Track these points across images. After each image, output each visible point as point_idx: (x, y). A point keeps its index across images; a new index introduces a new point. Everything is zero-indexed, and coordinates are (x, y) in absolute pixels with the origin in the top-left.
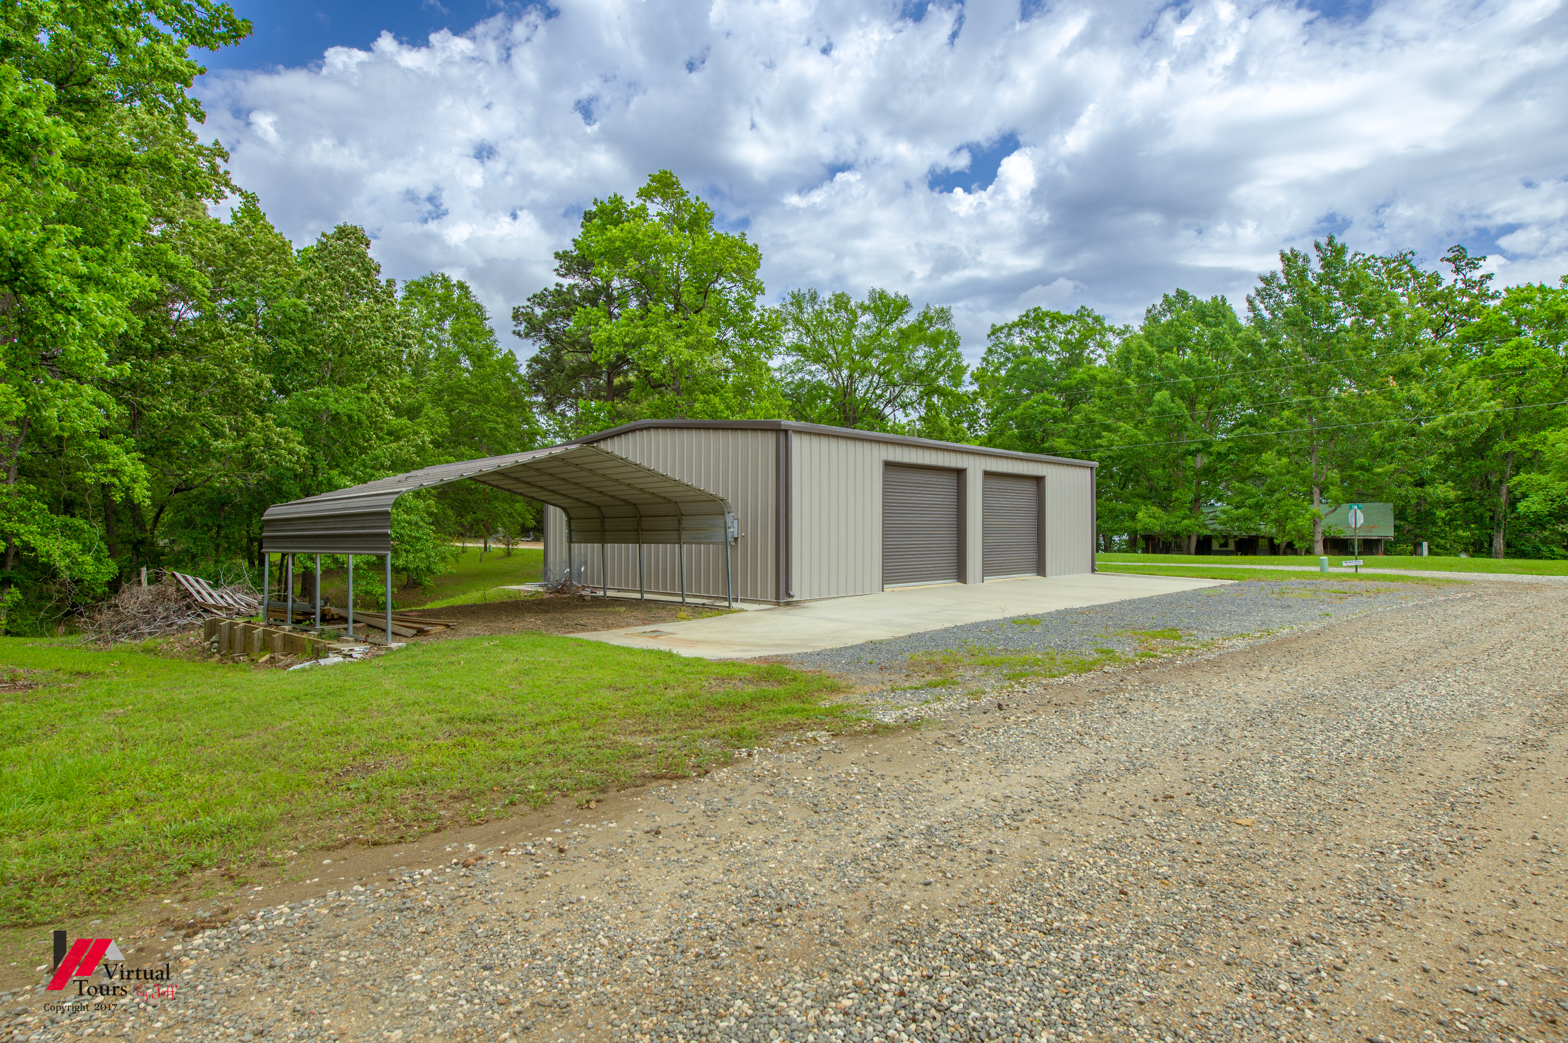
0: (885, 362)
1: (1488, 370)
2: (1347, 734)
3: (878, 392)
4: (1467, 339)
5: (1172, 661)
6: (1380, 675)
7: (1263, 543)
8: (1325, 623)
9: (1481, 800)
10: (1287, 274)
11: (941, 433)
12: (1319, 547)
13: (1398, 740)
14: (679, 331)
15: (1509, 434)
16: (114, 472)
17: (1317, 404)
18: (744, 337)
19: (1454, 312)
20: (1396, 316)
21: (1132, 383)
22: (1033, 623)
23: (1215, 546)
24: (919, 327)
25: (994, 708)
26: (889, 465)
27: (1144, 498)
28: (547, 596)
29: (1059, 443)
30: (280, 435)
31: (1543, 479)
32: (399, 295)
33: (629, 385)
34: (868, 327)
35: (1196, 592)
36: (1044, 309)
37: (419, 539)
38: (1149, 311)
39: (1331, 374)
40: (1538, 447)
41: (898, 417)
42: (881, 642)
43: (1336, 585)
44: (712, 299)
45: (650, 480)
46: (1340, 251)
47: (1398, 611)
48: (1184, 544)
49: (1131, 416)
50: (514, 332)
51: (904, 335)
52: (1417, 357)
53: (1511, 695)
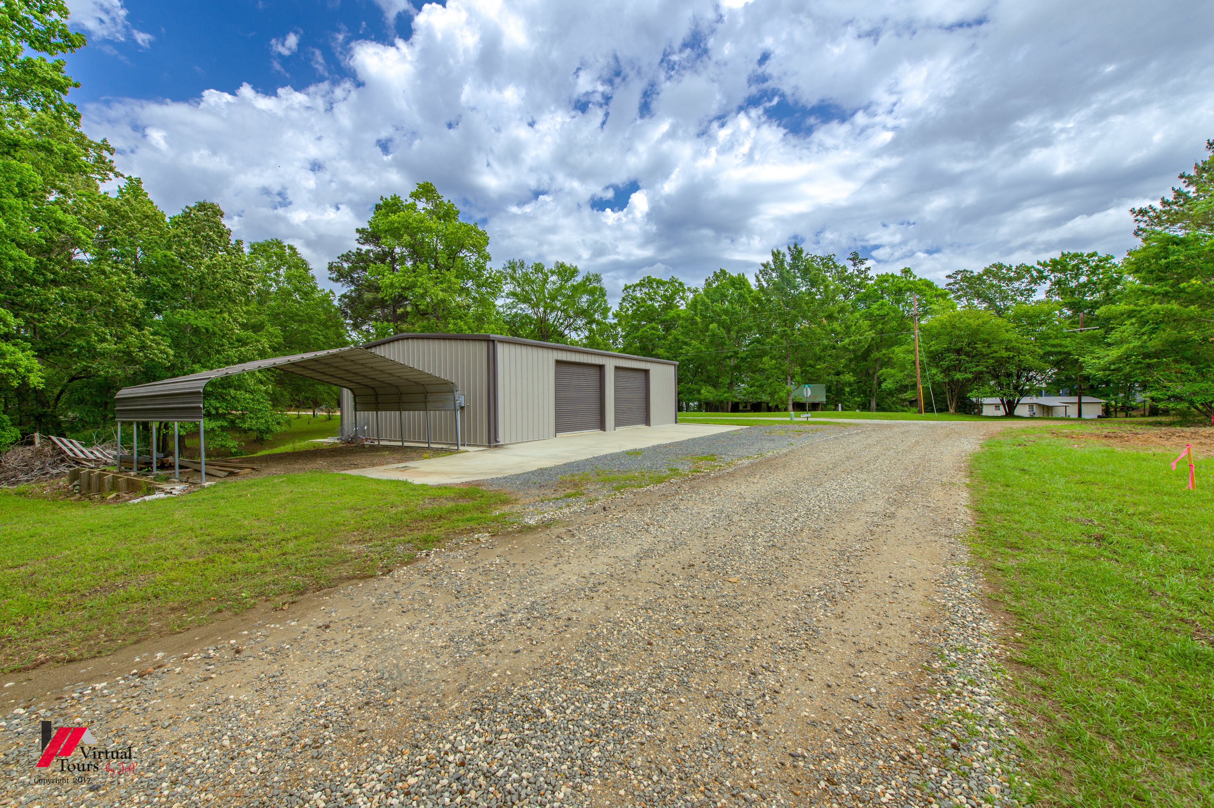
0: (564, 304)
1: (869, 317)
2: (796, 515)
3: (561, 321)
4: (859, 300)
5: (708, 474)
6: (815, 478)
7: (764, 405)
8: (790, 449)
9: (863, 553)
10: (774, 262)
11: (598, 346)
12: (790, 407)
13: (822, 517)
14: (437, 281)
15: (878, 349)
16: (12, 366)
17: (789, 332)
18: (479, 286)
19: (853, 286)
20: (827, 287)
21: (698, 319)
22: (638, 454)
23: (741, 408)
24: (583, 284)
25: (601, 510)
26: (558, 362)
27: (705, 382)
28: (341, 445)
29: (661, 351)
30: (153, 341)
31: (893, 371)
32: (247, 250)
33: (407, 314)
34: (554, 283)
35: (728, 433)
36: (653, 277)
37: (260, 410)
38: (707, 280)
39: (796, 316)
40: (891, 355)
41: (574, 336)
42: (546, 469)
43: (797, 428)
44: (458, 262)
45: (402, 370)
46: (800, 252)
47: (826, 441)
48: (725, 407)
49: (698, 337)
50: (330, 278)
51: (575, 288)
52: (836, 308)
53: (878, 487)
